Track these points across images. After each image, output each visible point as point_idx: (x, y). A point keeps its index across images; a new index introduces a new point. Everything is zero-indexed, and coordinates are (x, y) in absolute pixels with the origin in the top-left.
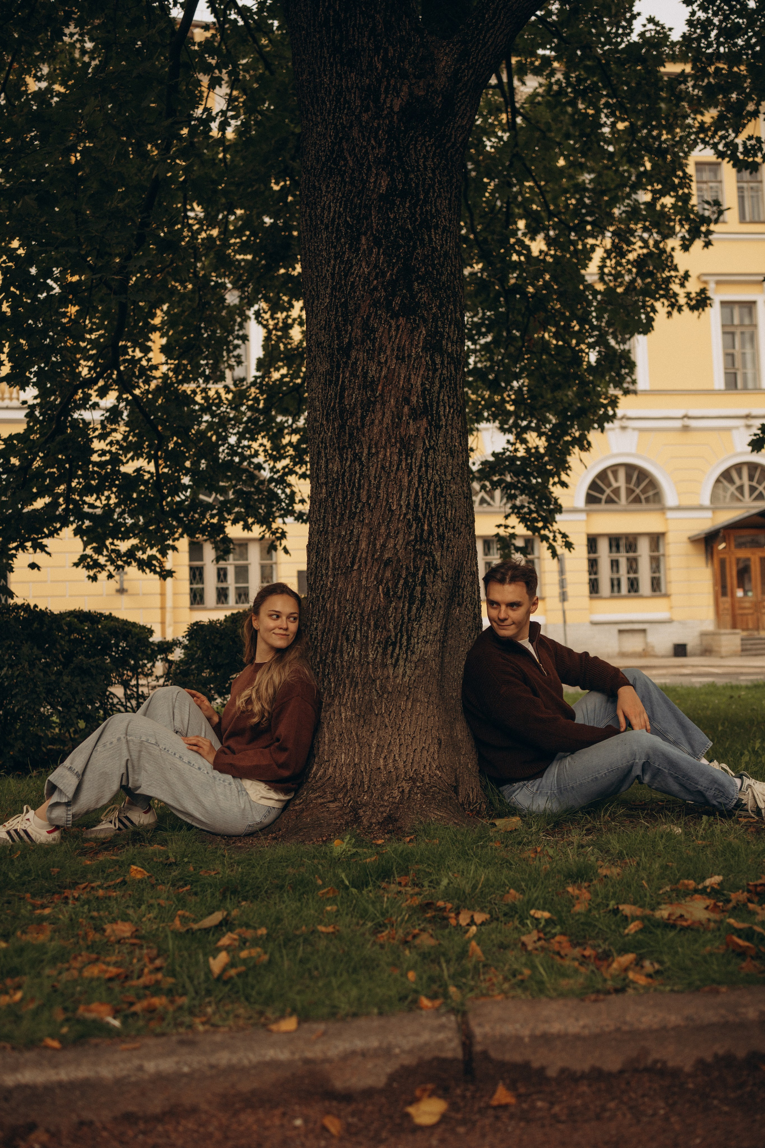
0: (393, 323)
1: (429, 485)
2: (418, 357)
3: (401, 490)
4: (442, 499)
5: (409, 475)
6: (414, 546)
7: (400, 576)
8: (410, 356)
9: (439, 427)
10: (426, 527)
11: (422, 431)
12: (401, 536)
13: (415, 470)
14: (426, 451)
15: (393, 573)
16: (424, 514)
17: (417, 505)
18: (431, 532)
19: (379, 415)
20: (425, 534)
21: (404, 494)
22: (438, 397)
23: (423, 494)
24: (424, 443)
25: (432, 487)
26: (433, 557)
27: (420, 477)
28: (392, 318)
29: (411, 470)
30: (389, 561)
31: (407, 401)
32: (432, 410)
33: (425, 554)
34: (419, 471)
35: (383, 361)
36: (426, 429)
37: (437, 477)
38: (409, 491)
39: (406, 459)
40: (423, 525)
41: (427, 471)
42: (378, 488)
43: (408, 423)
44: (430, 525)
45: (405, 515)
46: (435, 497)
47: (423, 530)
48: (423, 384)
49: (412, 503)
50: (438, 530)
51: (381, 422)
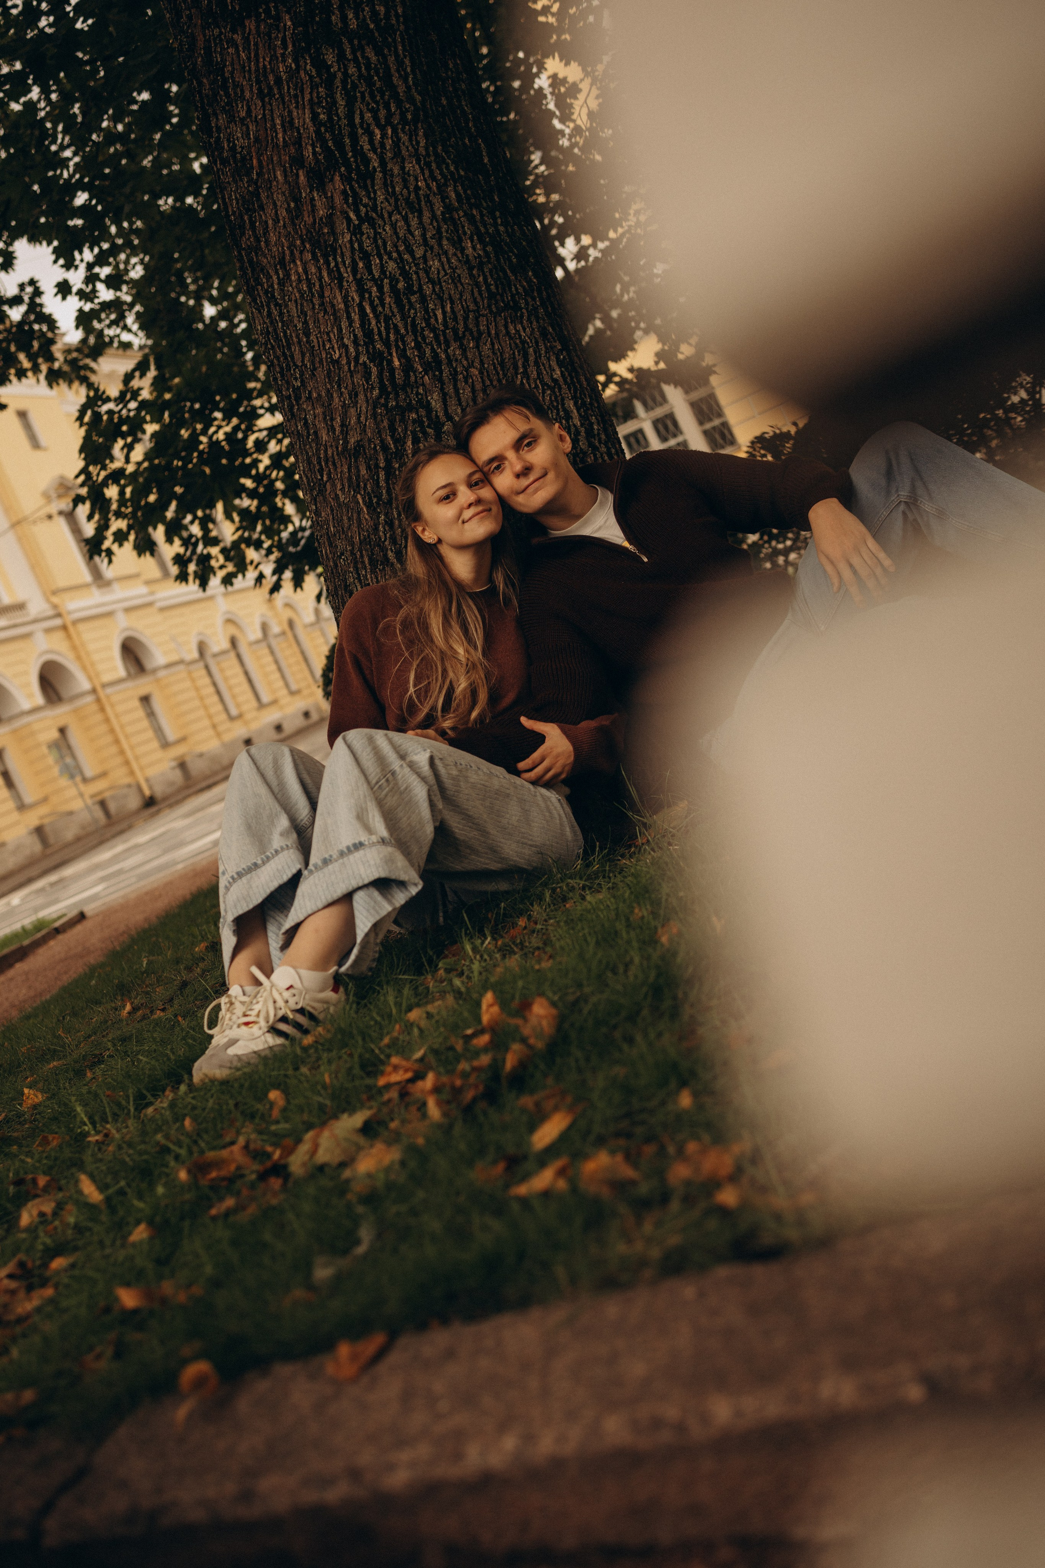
0: (238, 38)
1: (380, 288)
2: (293, 74)
3: (337, 320)
4: (413, 299)
5: (341, 287)
6: (385, 405)
7: (377, 466)
8: (278, 81)
9: (367, 176)
10: (397, 363)
11: (338, 200)
12: (361, 397)
13: (347, 275)
14: (356, 231)
15: (368, 468)
16: (387, 343)
17: (368, 334)
18: (408, 367)
19: (270, 211)
20: (399, 376)
21: (344, 324)
22: (352, 124)
23: (374, 309)
24: (349, 220)
25: (386, 288)
26: (428, 407)
27: (360, 283)
28: (234, 31)
29: (341, 279)
30: (359, 445)
31: (298, 161)
32: (343, 153)
33: (410, 408)
34: (355, 271)
35: (243, 114)
36: (344, 192)
37: (391, 266)
38: (349, 317)
39: (327, 263)
40: (390, 362)
41: (368, 267)
42: (307, 334)
43: (313, 199)
44: (402, 355)
45: (357, 358)
46: (399, 302)
47: (392, 370)
48: (315, 117)
49: (360, 334)
50: (422, 356)
51: (276, 221)
